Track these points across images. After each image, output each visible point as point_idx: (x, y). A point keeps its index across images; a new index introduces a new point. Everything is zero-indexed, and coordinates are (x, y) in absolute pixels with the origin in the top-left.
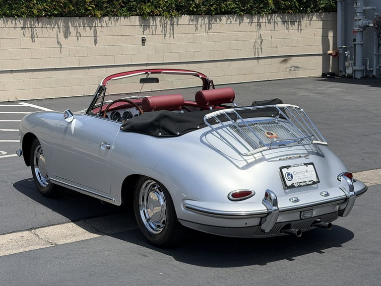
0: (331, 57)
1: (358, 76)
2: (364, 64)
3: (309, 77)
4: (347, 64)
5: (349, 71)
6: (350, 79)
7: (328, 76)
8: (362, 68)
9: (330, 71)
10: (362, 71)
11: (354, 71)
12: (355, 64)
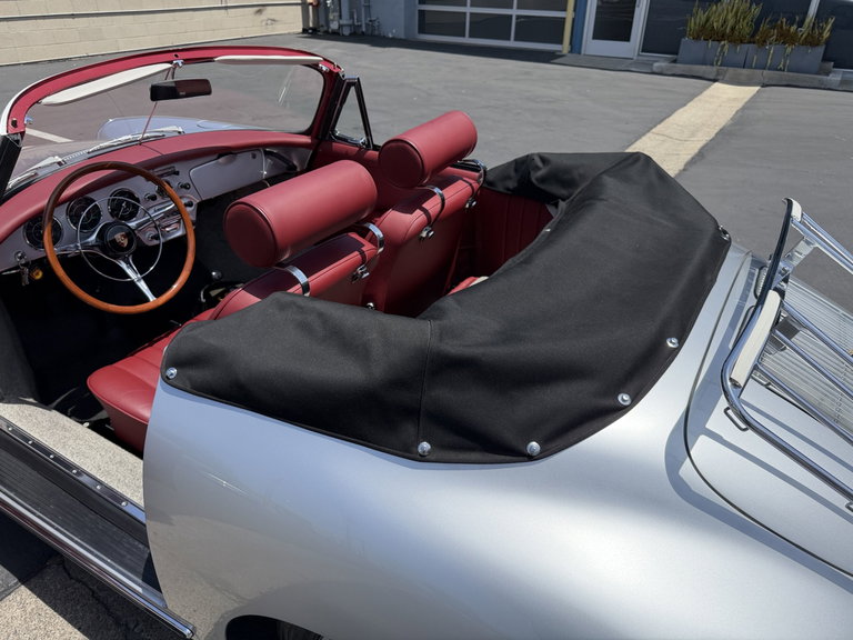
0: (311, 7)
1: (346, 32)
2: (352, 17)
3: (289, 34)
4: (331, 17)
5: (334, 26)
6: (335, 36)
7: (311, 32)
8: (350, 22)
9: (311, 25)
10: (350, 26)
11: (340, 26)
12: (340, 17)
